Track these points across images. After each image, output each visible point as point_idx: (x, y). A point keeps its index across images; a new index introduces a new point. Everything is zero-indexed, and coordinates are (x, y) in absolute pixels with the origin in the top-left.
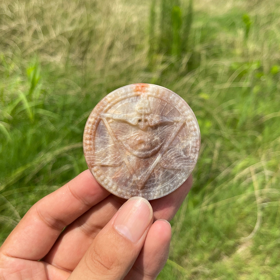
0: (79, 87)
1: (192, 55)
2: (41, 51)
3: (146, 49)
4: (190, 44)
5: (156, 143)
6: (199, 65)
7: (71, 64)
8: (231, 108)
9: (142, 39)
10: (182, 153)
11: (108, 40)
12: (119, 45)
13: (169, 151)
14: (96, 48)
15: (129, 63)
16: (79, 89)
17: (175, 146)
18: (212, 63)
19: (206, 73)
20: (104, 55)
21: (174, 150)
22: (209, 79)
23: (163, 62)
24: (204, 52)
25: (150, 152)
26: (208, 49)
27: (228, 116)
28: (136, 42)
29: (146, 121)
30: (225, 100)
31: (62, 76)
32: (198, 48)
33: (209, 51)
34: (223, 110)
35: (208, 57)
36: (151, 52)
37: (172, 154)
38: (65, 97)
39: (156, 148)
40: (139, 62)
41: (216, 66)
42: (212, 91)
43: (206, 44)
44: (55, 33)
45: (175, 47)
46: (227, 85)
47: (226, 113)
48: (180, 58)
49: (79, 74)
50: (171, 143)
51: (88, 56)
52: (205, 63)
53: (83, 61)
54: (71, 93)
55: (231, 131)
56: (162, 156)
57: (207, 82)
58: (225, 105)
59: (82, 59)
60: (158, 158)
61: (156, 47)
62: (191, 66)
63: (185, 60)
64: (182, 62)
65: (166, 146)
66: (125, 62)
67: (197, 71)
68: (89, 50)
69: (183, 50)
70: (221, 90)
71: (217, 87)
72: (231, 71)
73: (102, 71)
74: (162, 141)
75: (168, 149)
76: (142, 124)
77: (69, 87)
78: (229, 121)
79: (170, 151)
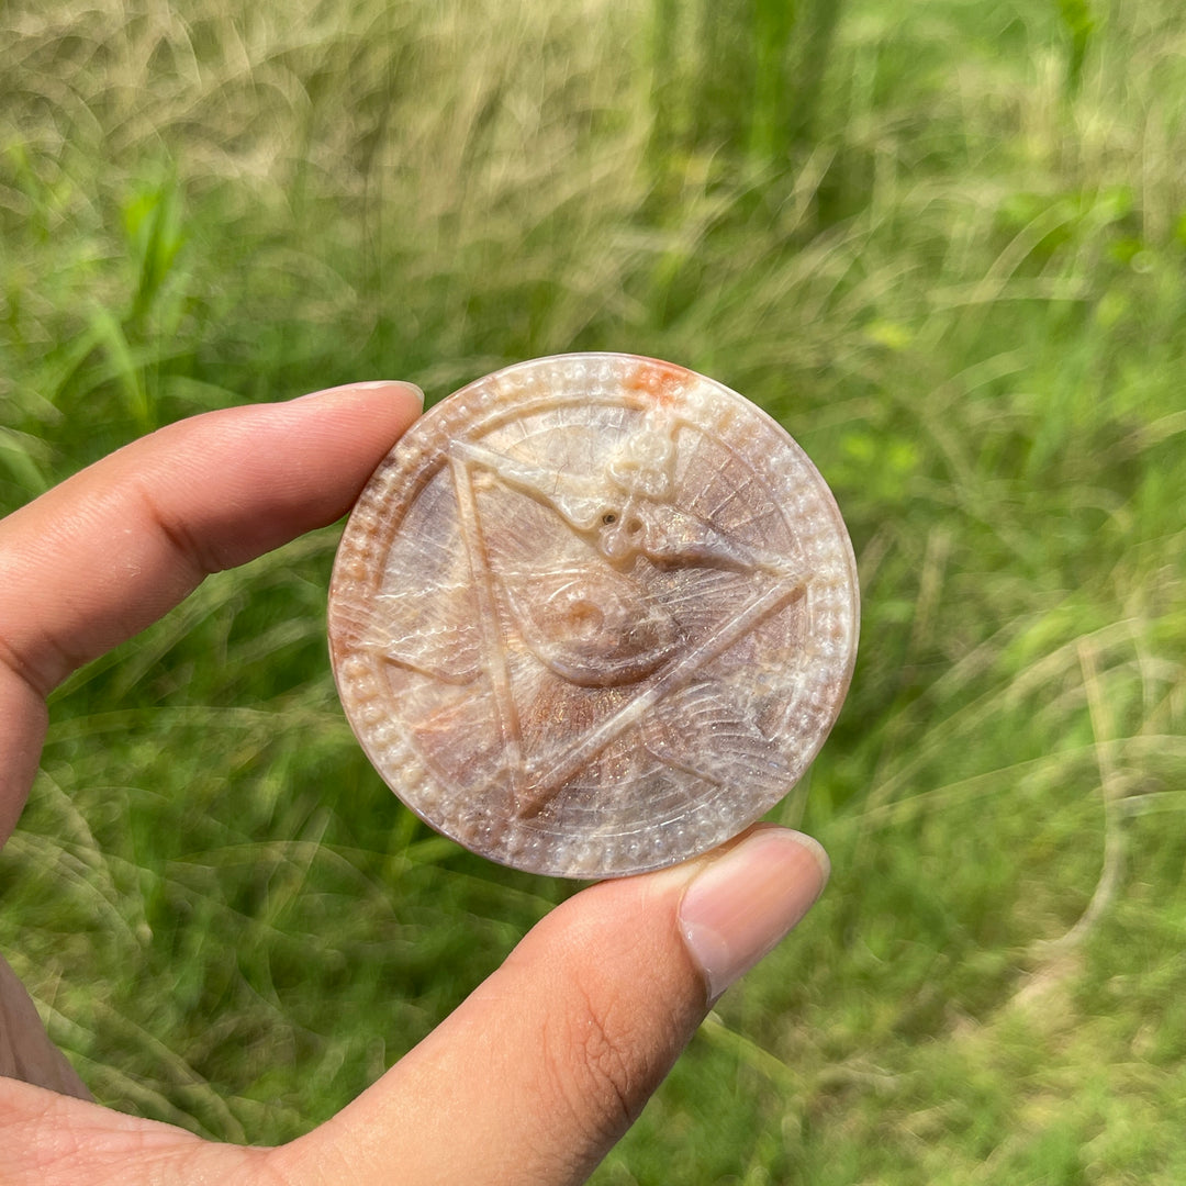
0: (350, 289)
1: (839, 158)
2: (187, 131)
3: (641, 127)
4: (826, 110)
5: (649, 639)
6: (865, 201)
7: (314, 187)
8: (1000, 390)
9: (623, 84)
10: (750, 715)
11: (475, 89)
12: (522, 110)
13: (695, 689)
14: (420, 120)
15: (566, 191)
16: (348, 297)
17: (727, 674)
18: (920, 194)
19: (895, 238)
20: (457, 151)
21: (717, 691)
22: (907, 264)
23: (712, 188)
24: (888, 148)
25: (612, 668)
26: (906, 133)
27: (986, 424)
28: (597, 98)
29: (635, 526)
30: (977, 353)
31: (278, 240)
32: (864, 129)
33: (913, 141)
34: (965, 398)
35: (904, 171)
36: (661, 141)
37: (703, 705)
38: (290, 332)
39: (643, 660)
40: (608, 184)
41: (939, 209)
42: (920, 315)
43: (898, 113)
44: (248, 53)
45: (762, 120)
46: (985, 291)
47: (978, 412)
48: (785, 167)
49: (348, 233)
50: (712, 658)
51: (390, 157)
52: (891, 196)
53: (366, 180)
54: (314, 313)
55: (997, 488)
56: (658, 702)
57: (902, 277)
58: (977, 377)
59: (364, 167)
60: (638, 705)
61: (681, 123)
62: (832, 206)
63: (808, 179)
64: (792, 188)
65: (686, 663)
66: (545, 184)
67: (857, 229)
68: (394, 132)
69: (797, 134)
70: (958, 312)
71: (942, 297)
72: (1003, 233)
73: (449, 222)
74: (674, 638)
75: (694, 681)
76: (612, 537)
77: (304, 286)
78: (987, 444)
79: (701, 691)
